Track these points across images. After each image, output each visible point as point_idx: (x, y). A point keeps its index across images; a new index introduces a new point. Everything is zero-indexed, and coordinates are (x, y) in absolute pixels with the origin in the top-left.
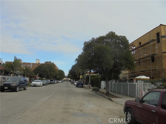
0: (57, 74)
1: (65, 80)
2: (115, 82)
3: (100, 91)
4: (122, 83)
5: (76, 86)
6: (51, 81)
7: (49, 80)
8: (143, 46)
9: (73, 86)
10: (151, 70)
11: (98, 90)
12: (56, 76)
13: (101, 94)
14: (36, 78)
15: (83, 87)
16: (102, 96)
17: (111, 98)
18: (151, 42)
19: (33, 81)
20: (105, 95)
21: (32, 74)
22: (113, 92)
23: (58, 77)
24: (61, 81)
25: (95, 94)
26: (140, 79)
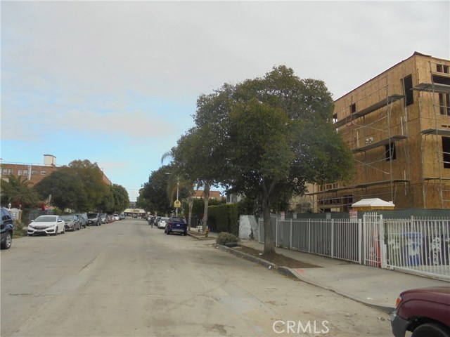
0: (108, 198)
1: (128, 213)
2: (285, 217)
3: (240, 246)
4: (310, 221)
5: (163, 231)
6: (90, 216)
7: (85, 216)
8: (363, 115)
9: (155, 229)
10: (389, 182)
11: (236, 241)
12: (103, 203)
13: (247, 254)
14: (43, 209)
15: (185, 234)
16: (253, 260)
17: (290, 270)
18: (390, 103)
19: (34, 219)
20: (261, 257)
21: (30, 198)
22: (281, 247)
23: (110, 205)
24: (117, 218)
25: (228, 254)
26: (368, 209)
